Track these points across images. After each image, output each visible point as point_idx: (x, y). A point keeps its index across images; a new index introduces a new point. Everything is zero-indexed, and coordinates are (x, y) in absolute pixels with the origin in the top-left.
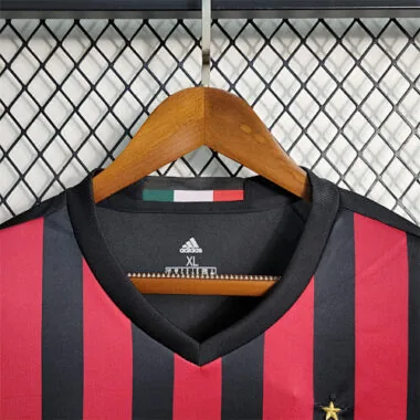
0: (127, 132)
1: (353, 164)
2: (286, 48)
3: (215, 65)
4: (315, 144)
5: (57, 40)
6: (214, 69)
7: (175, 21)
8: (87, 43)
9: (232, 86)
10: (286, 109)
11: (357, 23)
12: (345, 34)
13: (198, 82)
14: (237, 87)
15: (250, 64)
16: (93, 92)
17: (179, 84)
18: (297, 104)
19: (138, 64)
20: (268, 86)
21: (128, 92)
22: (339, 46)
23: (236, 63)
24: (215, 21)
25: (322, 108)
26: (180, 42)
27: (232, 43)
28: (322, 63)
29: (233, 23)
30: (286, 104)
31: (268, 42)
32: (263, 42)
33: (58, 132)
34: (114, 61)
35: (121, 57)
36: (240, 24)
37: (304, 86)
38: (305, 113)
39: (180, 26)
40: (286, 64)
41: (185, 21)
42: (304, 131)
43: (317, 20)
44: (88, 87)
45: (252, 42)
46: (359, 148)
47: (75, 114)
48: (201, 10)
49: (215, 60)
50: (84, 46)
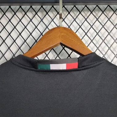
0: (36, 41)
1: (107, 51)
2: (86, 15)
3: (64, 20)
4: (95, 45)
5: (14, 12)
6: (63, 21)
7: (51, 6)
8: (24, 13)
9: (69, 27)
10: (86, 34)
11: (108, 7)
12: (105, 10)
13: (58, 25)
14: (71, 27)
15: (75, 20)
16: (26, 29)
17: (52, 26)
18: (90, 32)
19: (40, 20)
20: (80, 27)
21: (36, 29)
22: (103, 14)
23: (70, 20)
24: (64, 6)
25: (97, 34)
26: (53, 13)
27: (69, 13)
28: (97, 19)
29: (69, 7)
30: (86, 32)
31: (80, 13)
32: (79, 13)
33: (15, 41)
34: (32, 19)
35: (34, 18)
36: (72, 7)
37: (92, 27)
38: (92, 35)
39: (53, 8)
40: (86, 20)
41: (54, 6)
42: (92, 41)
43: (96, 6)
44: (24, 27)
45: (75, 13)
46: (109, 47)
47: (20, 35)
48: (59, 3)
49: (64, 18)
50: (23, 14)
